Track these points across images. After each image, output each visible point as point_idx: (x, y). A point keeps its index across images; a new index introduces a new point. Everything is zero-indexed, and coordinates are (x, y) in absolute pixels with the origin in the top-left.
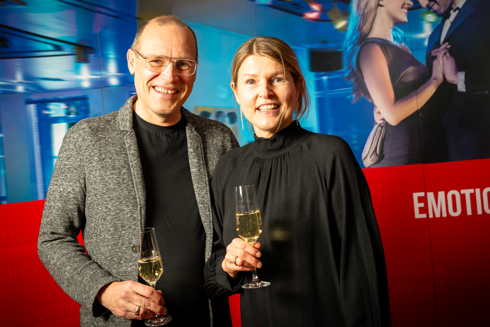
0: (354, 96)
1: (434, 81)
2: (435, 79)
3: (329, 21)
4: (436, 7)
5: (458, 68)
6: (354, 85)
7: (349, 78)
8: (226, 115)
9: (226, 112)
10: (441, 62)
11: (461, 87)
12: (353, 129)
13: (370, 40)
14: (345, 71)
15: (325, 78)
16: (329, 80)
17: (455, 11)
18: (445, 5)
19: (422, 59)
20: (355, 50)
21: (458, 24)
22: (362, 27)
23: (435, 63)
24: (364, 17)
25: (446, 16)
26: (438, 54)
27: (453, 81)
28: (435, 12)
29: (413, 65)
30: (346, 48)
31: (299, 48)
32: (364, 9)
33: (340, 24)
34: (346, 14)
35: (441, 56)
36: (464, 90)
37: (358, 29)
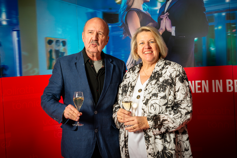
0: (123, 35)
1: (161, 30)
2: (162, 29)
5: (172, 25)
6: (124, 30)
7: (121, 27)
8: (61, 42)
9: (61, 41)
10: (165, 21)
11: (173, 34)
12: (123, 51)
13: (132, 9)
14: (120, 23)
15: (110, 26)
16: (112, 27)
19: (156, 20)
20: (125, 13)
21: (173, 4)
22: (129, 3)
23: (162, 21)
26: (163, 18)
27: (170, 30)
29: (152, 22)
30: (120, 12)
31: (98, 11)
33: (118, 1)
35: (165, 18)
36: (174, 35)
37: (127, 4)
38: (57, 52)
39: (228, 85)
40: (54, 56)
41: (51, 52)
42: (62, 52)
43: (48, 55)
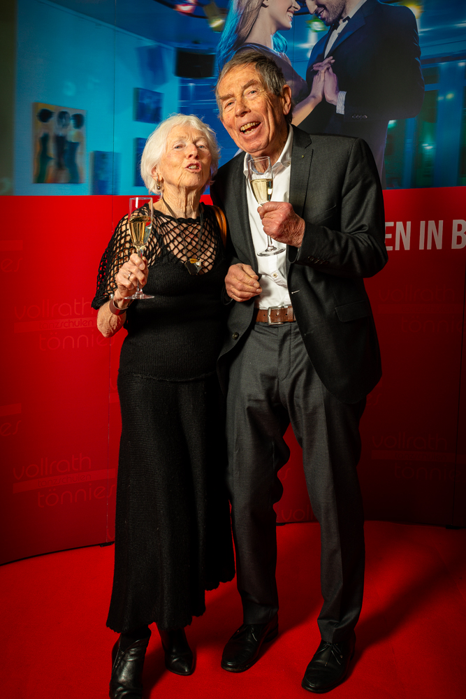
1: (313, 99)
2: (314, 97)
3: (204, 17)
4: (324, 14)
5: (340, 87)
8: (71, 117)
9: (71, 113)
10: (322, 79)
11: (340, 109)
13: (248, 45)
15: (191, 85)
16: (196, 88)
17: (344, 21)
18: (334, 13)
20: (230, 55)
21: (346, 36)
22: (241, 29)
23: (316, 78)
24: (243, 18)
25: (334, 25)
26: (320, 69)
27: (332, 101)
28: (323, 19)
29: (292, 79)
30: (220, 52)
31: (166, 46)
32: (246, 8)
33: (217, 23)
34: (224, 11)
35: (323, 71)
36: (343, 113)
37: (236, 32)
38: (61, 141)
39: (455, 233)
40: (52, 151)
41: (44, 140)
42: (73, 141)
43: (39, 148)
